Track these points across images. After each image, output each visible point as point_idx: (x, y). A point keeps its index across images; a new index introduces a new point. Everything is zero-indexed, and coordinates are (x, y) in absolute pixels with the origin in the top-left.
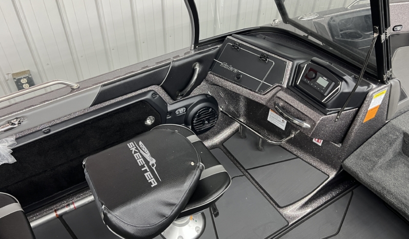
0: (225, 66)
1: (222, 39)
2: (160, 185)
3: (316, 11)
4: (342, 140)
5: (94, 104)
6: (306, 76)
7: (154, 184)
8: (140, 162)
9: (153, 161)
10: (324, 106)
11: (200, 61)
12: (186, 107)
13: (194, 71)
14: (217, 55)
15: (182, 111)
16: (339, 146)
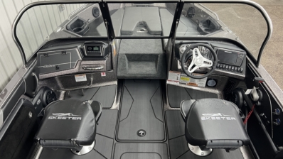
0: (47, 66)
1: (35, 56)
2: (82, 117)
3: (59, 24)
4: (112, 68)
5: (4, 120)
6: (88, 50)
7: (80, 119)
8: (64, 118)
9: (69, 114)
10: (102, 57)
11: (33, 71)
12: (39, 98)
13: (34, 77)
14: (38, 64)
15: (39, 101)
16: (112, 71)
